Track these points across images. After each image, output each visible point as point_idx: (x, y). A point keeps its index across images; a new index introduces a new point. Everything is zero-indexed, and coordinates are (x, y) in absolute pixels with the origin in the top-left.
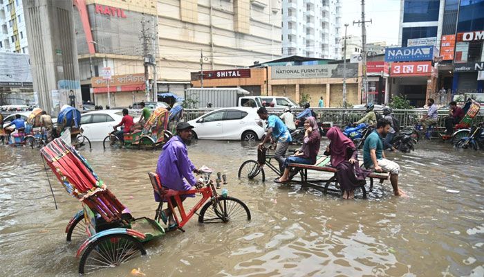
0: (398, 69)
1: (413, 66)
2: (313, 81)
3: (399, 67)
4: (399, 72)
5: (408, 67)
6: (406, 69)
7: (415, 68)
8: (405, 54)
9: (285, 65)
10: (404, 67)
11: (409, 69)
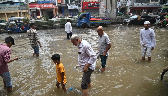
0: (43, 6)
1: (47, 5)
2: (12, 12)
3: (43, 5)
4: (43, 7)
5: (46, 5)
6: (45, 6)
7: (48, 6)
8: (44, 1)
9: (6, 5)
10: (45, 5)
11: (46, 6)
